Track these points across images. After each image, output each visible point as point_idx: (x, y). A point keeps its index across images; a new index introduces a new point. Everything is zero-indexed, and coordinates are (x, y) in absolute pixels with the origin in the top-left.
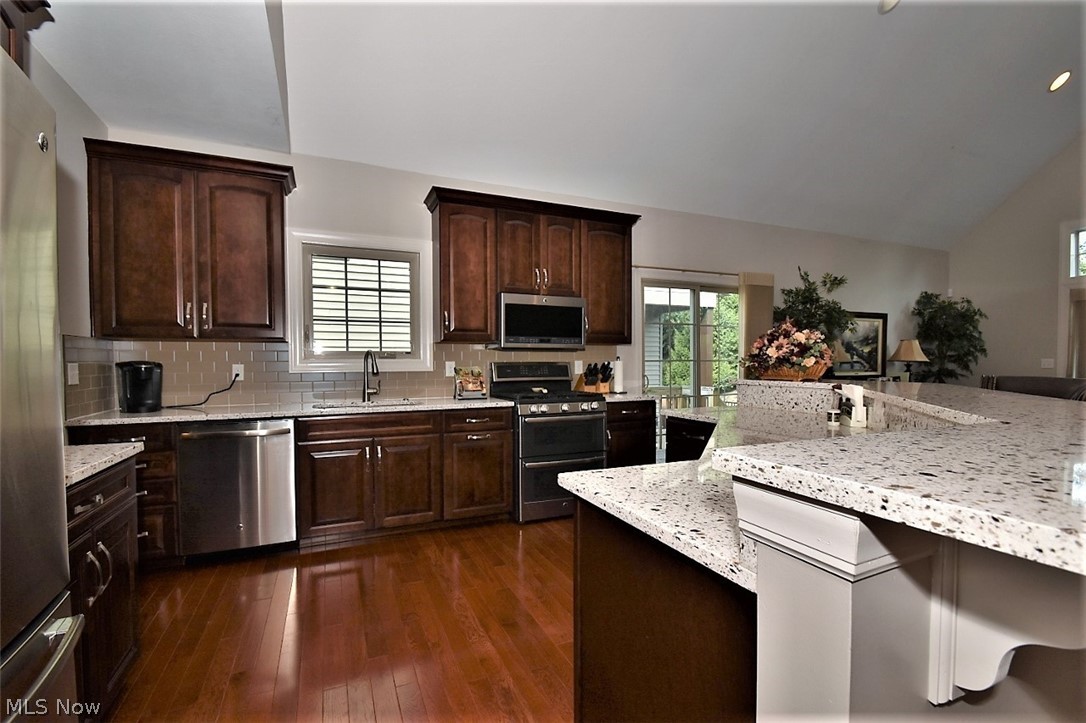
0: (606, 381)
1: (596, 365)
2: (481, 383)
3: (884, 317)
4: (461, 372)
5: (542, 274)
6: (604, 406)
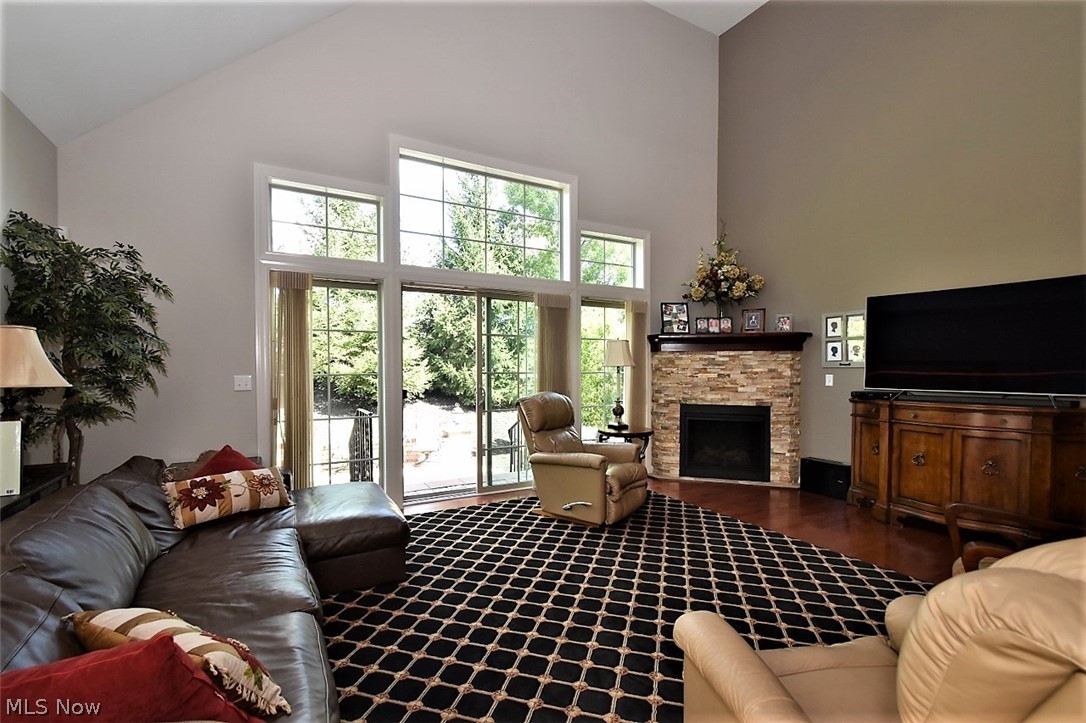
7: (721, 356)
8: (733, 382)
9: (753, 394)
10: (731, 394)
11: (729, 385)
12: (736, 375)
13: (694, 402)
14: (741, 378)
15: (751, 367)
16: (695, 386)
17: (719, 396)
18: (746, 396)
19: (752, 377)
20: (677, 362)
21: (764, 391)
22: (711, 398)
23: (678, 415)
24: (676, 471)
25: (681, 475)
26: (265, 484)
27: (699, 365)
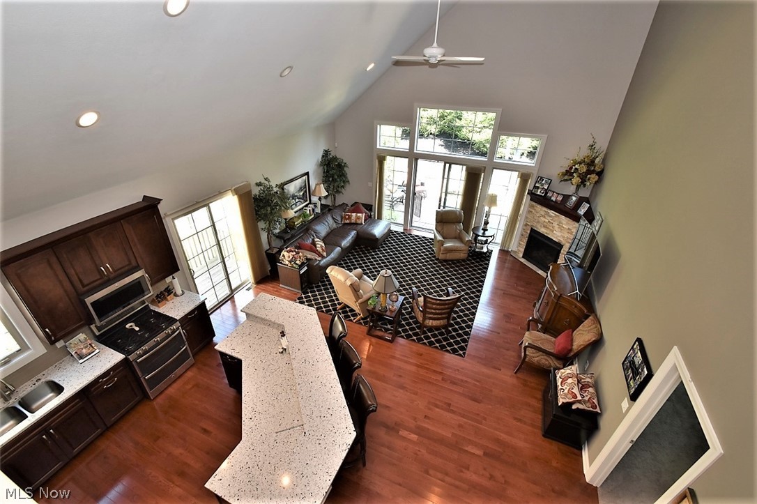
0: (170, 294)
1: (161, 292)
2: (89, 344)
3: (307, 174)
4: (72, 345)
5: (106, 268)
6: (178, 324)
7: (552, 213)
8: (553, 227)
9: (559, 236)
10: (551, 232)
11: (551, 228)
12: (555, 224)
13: (536, 229)
14: (557, 227)
15: (562, 223)
16: (538, 222)
17: (546, 231)
18: (556, 236)
19: (561, 228)
21: (564, 237)
22: (542, 230)
23: (529, 232)
24: (521, 255)
25: (523, 257)
26: (358, 218)
27: (543, 213)
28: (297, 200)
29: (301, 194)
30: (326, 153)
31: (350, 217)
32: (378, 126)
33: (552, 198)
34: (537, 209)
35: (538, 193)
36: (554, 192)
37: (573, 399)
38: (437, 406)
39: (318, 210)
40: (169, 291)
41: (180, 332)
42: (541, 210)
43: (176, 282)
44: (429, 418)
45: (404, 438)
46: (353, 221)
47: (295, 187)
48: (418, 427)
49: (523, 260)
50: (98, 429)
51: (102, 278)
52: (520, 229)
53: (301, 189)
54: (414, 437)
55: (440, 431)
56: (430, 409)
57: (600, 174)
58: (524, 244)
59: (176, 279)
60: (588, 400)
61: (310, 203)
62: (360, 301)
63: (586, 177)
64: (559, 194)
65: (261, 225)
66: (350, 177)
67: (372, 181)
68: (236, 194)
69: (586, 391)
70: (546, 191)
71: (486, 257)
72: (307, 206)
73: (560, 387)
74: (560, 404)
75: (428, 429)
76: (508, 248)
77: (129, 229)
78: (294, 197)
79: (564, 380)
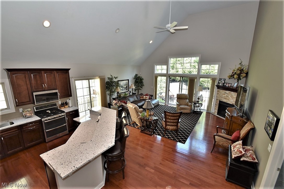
0: (67, 105)
1: (63, 103)
2: (31, 113)
3: (128, 80)
4: (25, 111)
5: (45, 85)
6: (65, 114)
7: (227, 92)
8: (229, 98)
9: (232, 101)
10: (228, 101)
11: (228, 99)
12: (229, 96)
13: (221, 100)
14: (230, 98)
15: (233, 95)
16: (222, 97)
17: (226, 101)
18: (231, 102)
19: (232, 98)
20: (220, 91)
22: (224, 100)
23: (218, 102)
24: (216, 113)
25: (217, 115)
26: (146, 97)
27: (223, 93)
28: (123, 88)
29: (125, 86)
30: (136, 75)
31: (143, 97)
32: (155, 66)
33: (226, 86)
34: (221, 92)
35: (220, 85)
36: (227, 83)
37: (240, 154)
38: (167, 160)
39: (131, 94)
40: (66, 104)
41: (65, 117)
42: (222, 92)
43: (70, 101)
44: (162, 164)
45: (147, 170)
46: (144, 99)
47: (123, 84)
48: (155, 167)
49: (217, 116)
50: (21, 147)
51: (42, 88)
52: (215, 102)
53: (125, 85)
54: (153, 171)
55: (167, 170)
56: (163, 161)
57: (247, 74)
58: (217, 108)
59: (70, 100)
60: (250, 156)
61: (129, 91)
62: (139, 117)
63: (240, 75)
64: (229, 83)
65: (108, 92)
66: (144, 84)
67: (153, 86)
68: (99, 78)
69: (248, 152)
70: (224, 83)
71: (200, 113)
72: (127, 91)
73: (233, 150)
74: (233, 158)
75: (161, 169)
76: (210, 112)
77: (57, 75)
78: (122, 87)
79: (234, 147)
